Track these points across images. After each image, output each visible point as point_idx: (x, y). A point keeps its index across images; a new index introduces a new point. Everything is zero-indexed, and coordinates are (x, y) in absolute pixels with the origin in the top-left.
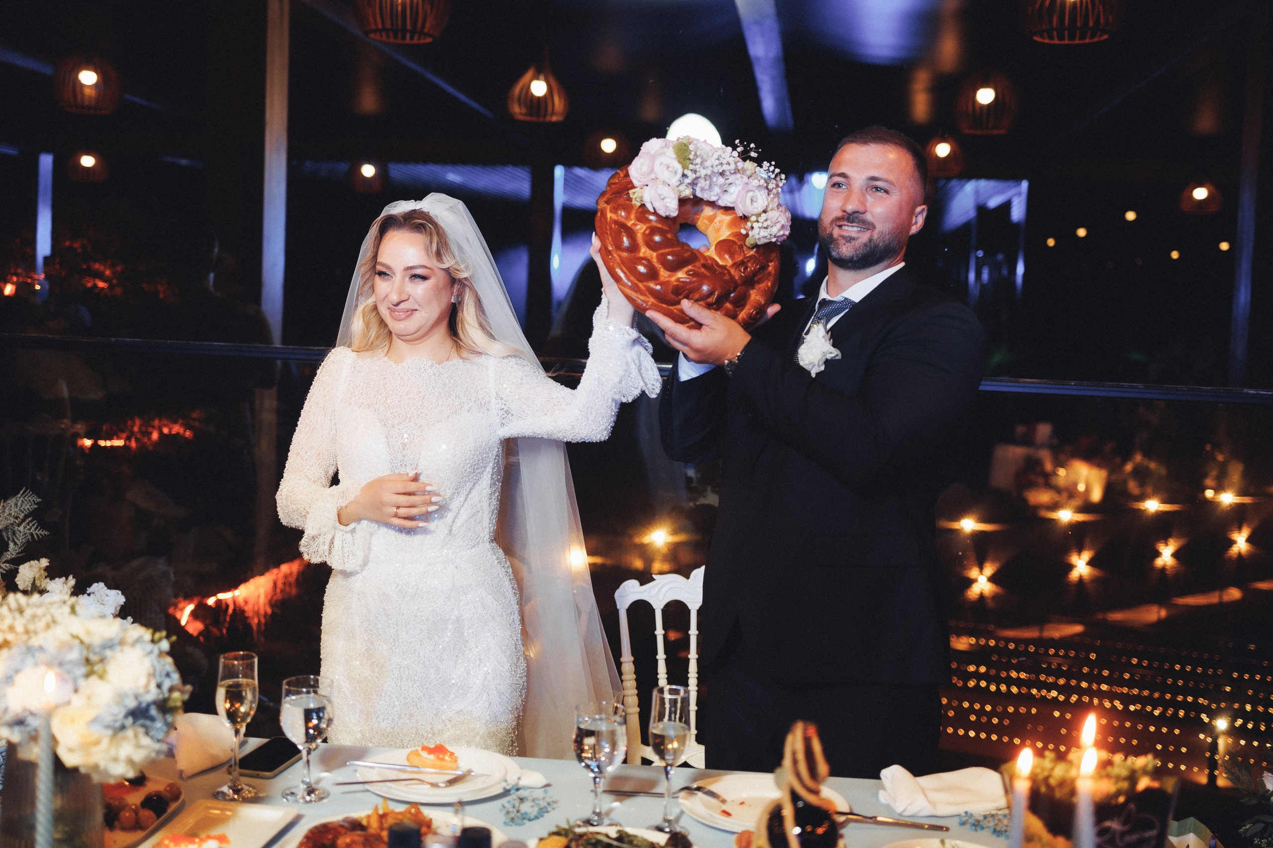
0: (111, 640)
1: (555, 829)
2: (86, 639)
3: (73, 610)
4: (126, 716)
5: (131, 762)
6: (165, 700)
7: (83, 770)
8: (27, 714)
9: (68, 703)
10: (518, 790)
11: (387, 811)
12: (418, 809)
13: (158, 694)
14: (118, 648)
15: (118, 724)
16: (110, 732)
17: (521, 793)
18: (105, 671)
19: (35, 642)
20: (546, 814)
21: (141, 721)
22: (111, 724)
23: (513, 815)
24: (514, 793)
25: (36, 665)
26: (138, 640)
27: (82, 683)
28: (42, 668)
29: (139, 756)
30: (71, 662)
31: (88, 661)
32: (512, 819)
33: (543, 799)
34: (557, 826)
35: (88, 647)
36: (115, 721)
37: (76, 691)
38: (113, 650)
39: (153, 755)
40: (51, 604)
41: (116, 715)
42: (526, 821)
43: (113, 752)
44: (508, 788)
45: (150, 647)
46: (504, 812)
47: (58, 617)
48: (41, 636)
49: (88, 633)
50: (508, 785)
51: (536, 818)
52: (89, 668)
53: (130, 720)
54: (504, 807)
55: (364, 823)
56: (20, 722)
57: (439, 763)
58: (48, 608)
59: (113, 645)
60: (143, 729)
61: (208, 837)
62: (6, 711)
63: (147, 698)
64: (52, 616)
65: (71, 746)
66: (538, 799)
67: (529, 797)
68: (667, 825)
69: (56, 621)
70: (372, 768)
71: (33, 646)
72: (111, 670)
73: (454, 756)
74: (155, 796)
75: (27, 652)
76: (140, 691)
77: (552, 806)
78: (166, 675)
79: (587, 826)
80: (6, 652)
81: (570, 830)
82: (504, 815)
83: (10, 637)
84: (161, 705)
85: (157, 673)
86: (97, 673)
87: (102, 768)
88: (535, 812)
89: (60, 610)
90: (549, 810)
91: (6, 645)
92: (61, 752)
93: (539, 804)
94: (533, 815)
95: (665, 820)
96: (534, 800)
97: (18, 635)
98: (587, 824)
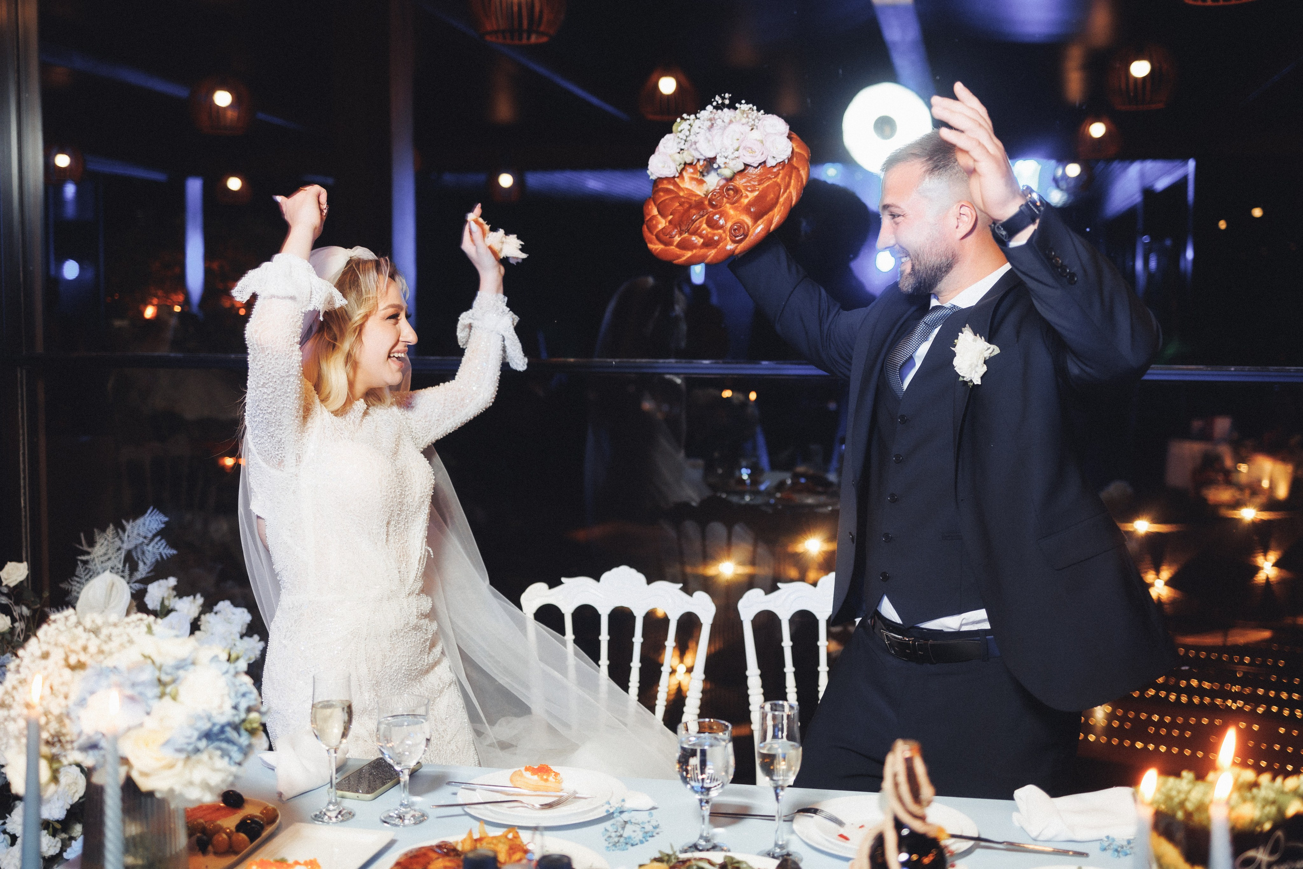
0: (184, 660)
1: (658, 855)
2: (158, 660)
3: (149, 628)
4: (199, 739)
5: (207, 786)
6: (244, 721)
7: (158, 795)
8: (99, 737)
10: (621, 812)
11: (483, 836)
12: (517, 833)
13: (234, 716)
14: (192, 668)
15: (190, 748)
16: (183, 756)
17: (625, 817)
18: (177, 692)
19: (109, 662)
20: (651, 839)
21: (217, 744)
22: (185, 746)
23: (616, 839)
24: (617, 816)
25: (109, 687)
26: (215, 658)
27: (156, 705)
28: (113, 691)
29: (216, 780)
30: (143, 683)
31: (160, 683)
32: (615, 845)
33: (649, 822)
34: (660, 852)
35: (160, 668)
36: (189, 744)
37: (148, 714)
38: (186, 670)
39: (231, 778)
40: (128, 623)
41: (190, 737)
42: (629, 846)
43: (187, 775)
44: (611, 811)
45: (226, 665)
46: (605, 838)
47: (135, 638)
48: (116, 656)
49: (159, 653)
50: (611, 807)
51: (642, 842)
52: (161, 689)
53: (203, 744)
54: (607, 830)
55: (459, 848)
56: (93, 747)
57: (542, 783)
58: (125, 628)
59: (186, 665)
60: (219, 753)
61: (297, 863)
62: (80, 734)
63: (223, 720)
64: (128, 635)
65: (145, 770)
66: (643, 823)
67: (633, 820)
68: (778, 850)
69: (131, 642)
70: (474, 790)
71: (108, 667)
72: (183, 690)
73: (558, 778)
74: (249, 820)
75: (102, 673)
76: (214, 713)
77: (658, 830)
78: (244, 695)
79: (692, 852)
80: (80, 674)
81: (673, 857)
82: (606, 840)
83: (83, 658)
84: (236, 727)
85: (233, 694)
86: (170, 694)
87: (177, 792)
88: (639, 835)
89: (137, 630)
90: (654, 834)
91: (80, 666)
92: (135, 775)
93: (643, 828)
94: (637, 840)
95: (776, 845)
96: (638, 825)
97: (92, 657)
98: (692, 850)
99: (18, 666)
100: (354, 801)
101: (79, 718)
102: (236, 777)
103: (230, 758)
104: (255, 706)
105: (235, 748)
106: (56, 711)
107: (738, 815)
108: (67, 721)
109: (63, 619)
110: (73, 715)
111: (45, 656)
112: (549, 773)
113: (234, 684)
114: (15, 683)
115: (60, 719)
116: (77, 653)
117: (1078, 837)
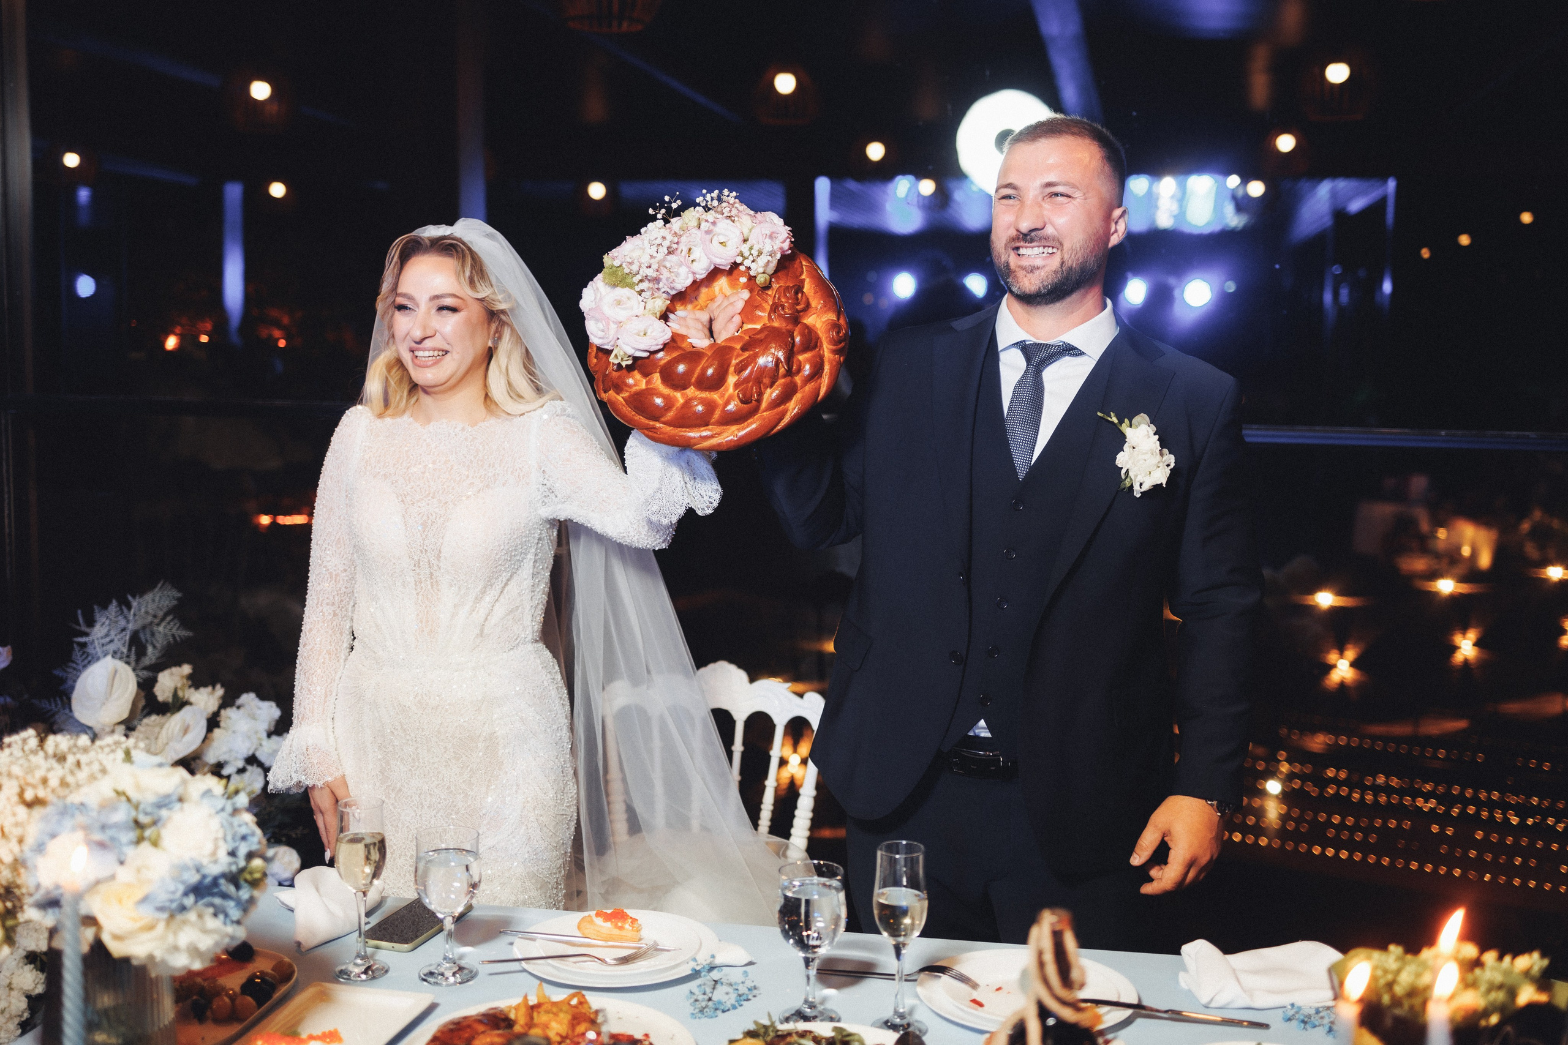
0: (168, 796)
1: (752, 1027)
2: (134, 796)
3: (128, 754)
4: (186, 894)
5: (194, 951)
6: (242, 870)
7: (135, 962)
8: (60, 893)
9: (113, 877)
10: (711, 970)
11: (542, 1001)
12: (583, 996)
13: (230, 864)
14: (178, 805)
15: (174, 905)
16: (165, 916)
17: (715, 976)
18: (159, 836)
19: (75, 798)
20: (745, 1003)
21: (208, 900)
22: (167, 904)
23: (704, 1004)
24: (705, 976)
25: (74, 829)
26: (208, 793)
27: (130, 852)
28: (78, 836)
29: (206, 943)
30: (116, 826)
31: (137, 824)
32: (702, 1011)
33: (743, 983)
34: (756, 1023)
35: (136, 807)
36: (172, 901)
37: (122, 863)
38: (170, 809)
39: (227, 940)
40: (101, 748)
41: (173, 893)
42: (719, 1012)
43: (171, 939)
44: (698, 968)
45: (221, 802)
46: (691, 1001)
47: (109, 766)
48: (84, 790)
49: (138, 787)
50: (698, 965)
51: (734, 1007)
52: (138, 832)
53: (190, 900)
54: (691, 993)
55: (512, 1016)
56: (52, 904)
57: (616, 932)
58: (97, 753)
59: (170, 803)
60: (211, 910)
61: (312, 1037)
62: (38, 887)
63: (214, 870)
64: (101, 764)
65: (118, 932)
66: (736, 984)
67: (725, 980)
68: (898, 1020)
69: (104, 771)
70: (534, 940)
71: (72, 804)
72: (168, 835)
73: (635, 925)
74: (258, 978)
75: (65, 812)
76: (205, 861)
77: (755, 992)
78: (244, 838)
79: (796, 1021)
80: (38, 812)
81: (771, 1029)
82: (691, 1005)
83: (41, 793)
84: (234, 878)
85: (229, 838)
86: (150, 839)
87: (158, 959)
88: (732, 999)
89: (112, 756)
90: (750, 998)
91: (38, 803)
92: (106, 939)
93: (737, 990)
94: (729, 1005)
95: (896, 1012)
96: (731, 985)
97: (53, 791)
98: (795, 1017)
100: (388, 954)
101: (35, 867)
103: (226, 917)
104: (258, 850)
105: (232, 904)
106: (8, 858)
107: (858, 974)
108: (21, 871)
109: (20, 743)
110: (29, 864)
112: (625, 920)
113: (231, 825)
115: (14, 868)
116: (34, 787)
117: (1257, 1004)
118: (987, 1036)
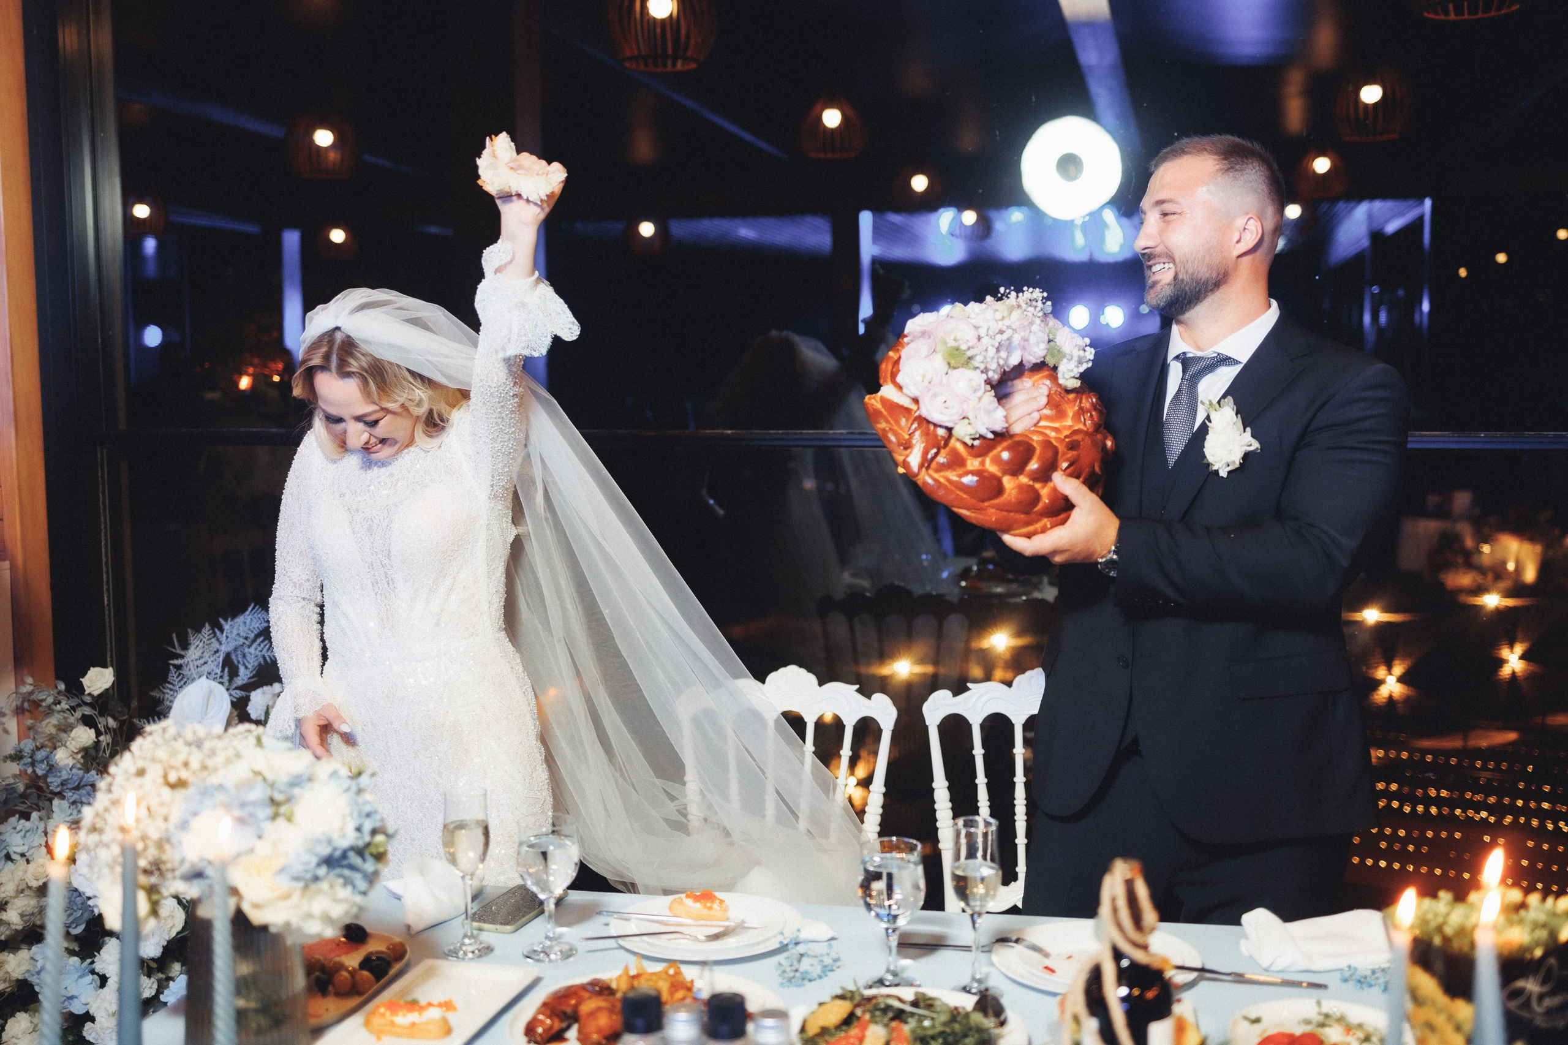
0: (299, 776)
1: (839, 992)
2: (270, 776)
3: (259, 741)
4: (319, 865)
5: (327, 919)
6: (368, 845)
7: (273, 930)
8: (205, 863)
9: (252, 850)
10: (797, 944)
11: (641, 972)
12: (679, 968)
13: (358, 838)
14: (308, 785)
15: (309, 876)
16: (301, 885)
17: (801, 949)
18: (292, 811)
19: (214, 780)
20: (830, 974)
21: (338, 871)
22: (302, 874)
23: (791, 974)
24: (792, 948)
25: (214, 807)
26: (334, 774)
27: (268, 826)
28: (221, 812)
29: (338, 911)
30: (253, 803)
31: (273, 801)
32: (790, 980)
33: (828, 954)
34: (842, 988)
35: (272, 786)
36: (307, 871)
37: (260, 837)
38: (302, 788)
39: (354, 910)
40: (234, 735)
41: (307, 864)
42: (806, 982)
43: (305, 906)
44: (785, 942)
45: (347, 783)
46: (779, 972)
47: (243, 750)
48: (222, 772)
49: (271, 768)
50: (785, 938)
51: (820, 977)
52: (273, 808)
53: (322, 871)
54: (780, 964)
55: (614, 986)
56: (197, 875)
57: (705, 912)
58: (228, 740)
59: (301, 781)
60: (341, 881)
61: (430, 1004)
62: (183, 861)
63: (344, 843)
64: (235, 749)
65: (258, 900)
66: (822, 955)
67: (810, 953)
68: (975, 985)
69: (238, 756)
70: (628, 920)
71: (212, 785)
72: (300, 811)
73: (723, 905)
74: (375, 955)
75: (206, 792)
76: (335, 835)
77: (838, 964)
78: (368, 815)
79: (878, 987)
80: (180, 793)
81: (856, 993)
82: (780, 975)
83: (185, 775)
84: (360, 852)
85: (355, 814)
86: (284, 815)
87: (294, 925)
88: (817, 970)
90: (834, 968)
91: (181, 784)
92: (246, 908)
93: (822, 961)
94: (815, 975)
95: (974, 979)
96: (816, 957)
97: (194, 773)
98: (878, 985)
99: (110, 785)
100: (492, 934)
101: (180, 843)
102: (361, 909)
103: (354, 887)
104: (380, 827)
105: (360, 875)
106: (154, 835)
107: (930, 946)
108: (167, 847)
109: (160, 731)
110: (174, 840)
111: (141, 773)
112: (713, 901)
113: (357, 803)
114: (107, 804)
115: (160, 844)
116: (178, 769)
117: (1314, 968)
118: (1058, 998)
